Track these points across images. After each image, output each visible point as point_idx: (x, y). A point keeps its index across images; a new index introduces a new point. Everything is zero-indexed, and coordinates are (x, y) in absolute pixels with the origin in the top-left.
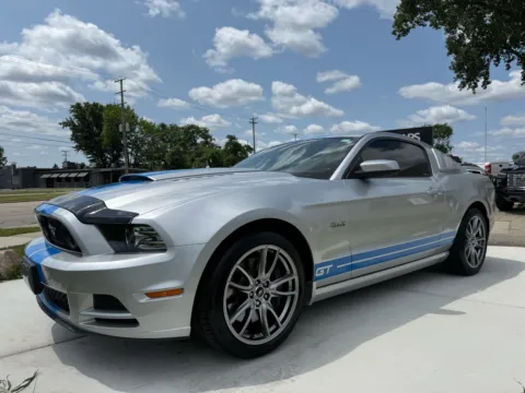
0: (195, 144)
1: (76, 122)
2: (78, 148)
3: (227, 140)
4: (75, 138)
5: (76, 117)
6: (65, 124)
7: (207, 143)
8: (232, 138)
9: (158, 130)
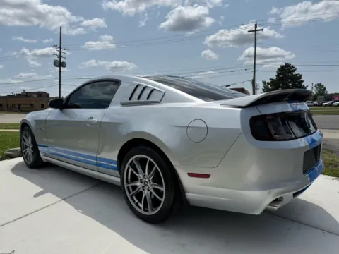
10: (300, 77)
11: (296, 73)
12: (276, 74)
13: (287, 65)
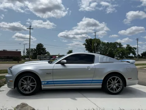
0: (117, 47)
1: (86, 44)
2: (86, 50)
3: (127, 46)
4: (86, 47)
5: (86, 42)
6: (84, 44)
7: (120, 47)
8: (128, 45)
9: (106, 44)
10: (45, 49)
11: (43, 47)
12: (36, 47)
13: (40, 44)
